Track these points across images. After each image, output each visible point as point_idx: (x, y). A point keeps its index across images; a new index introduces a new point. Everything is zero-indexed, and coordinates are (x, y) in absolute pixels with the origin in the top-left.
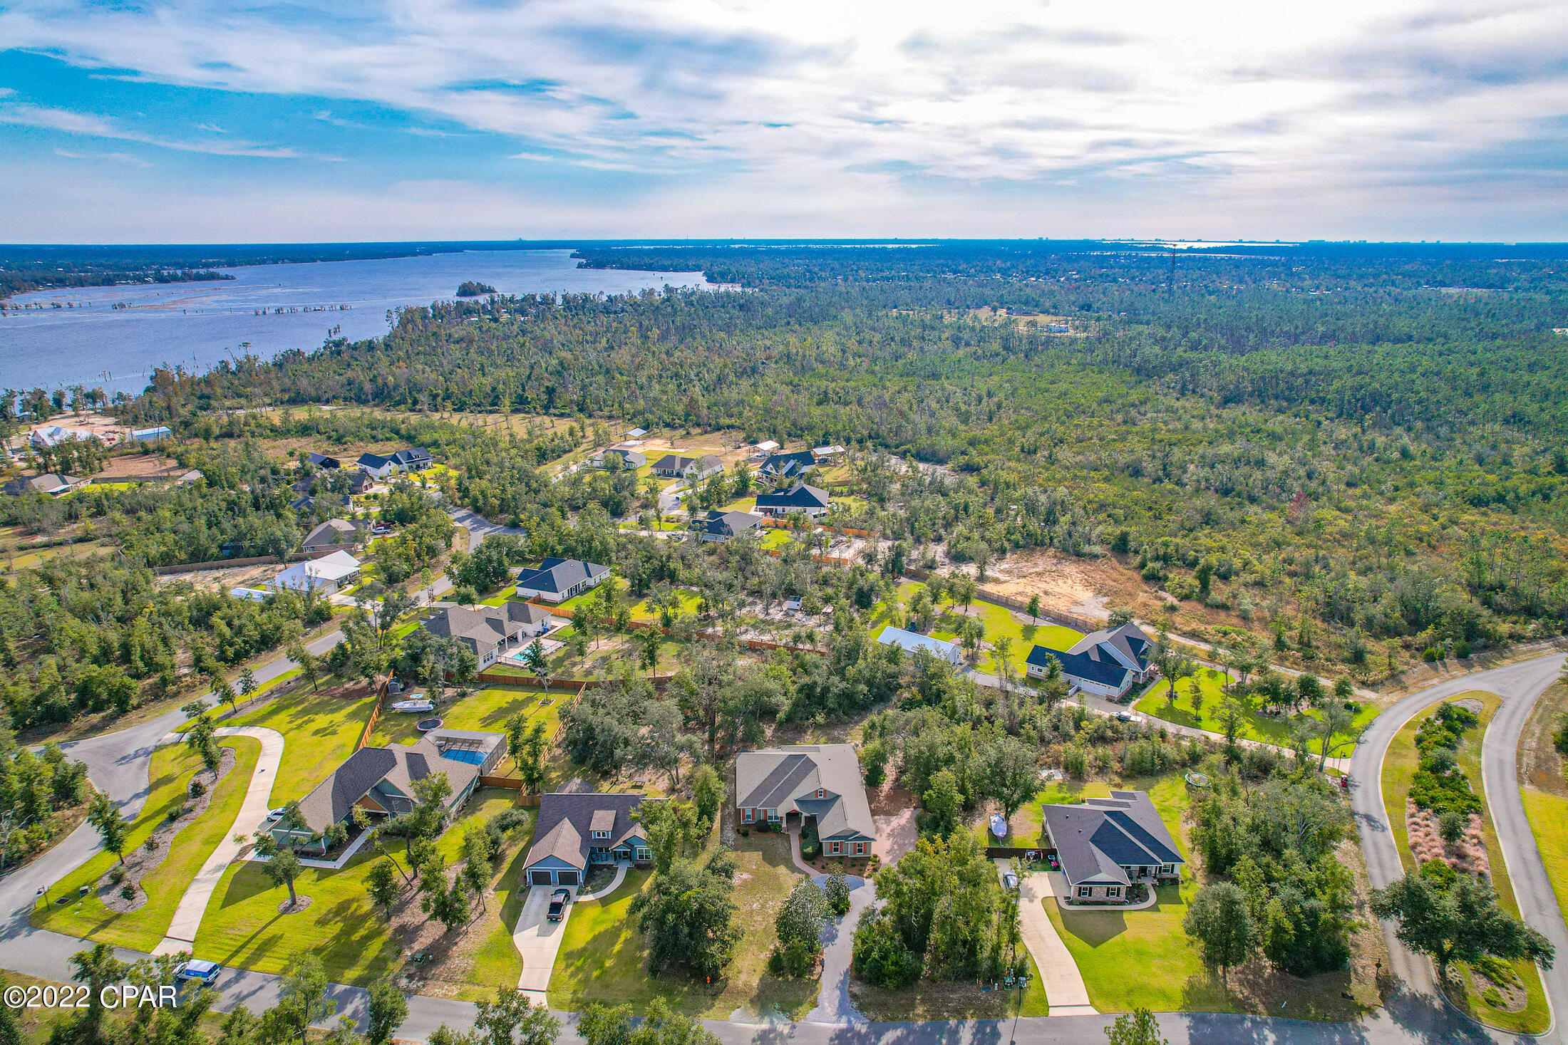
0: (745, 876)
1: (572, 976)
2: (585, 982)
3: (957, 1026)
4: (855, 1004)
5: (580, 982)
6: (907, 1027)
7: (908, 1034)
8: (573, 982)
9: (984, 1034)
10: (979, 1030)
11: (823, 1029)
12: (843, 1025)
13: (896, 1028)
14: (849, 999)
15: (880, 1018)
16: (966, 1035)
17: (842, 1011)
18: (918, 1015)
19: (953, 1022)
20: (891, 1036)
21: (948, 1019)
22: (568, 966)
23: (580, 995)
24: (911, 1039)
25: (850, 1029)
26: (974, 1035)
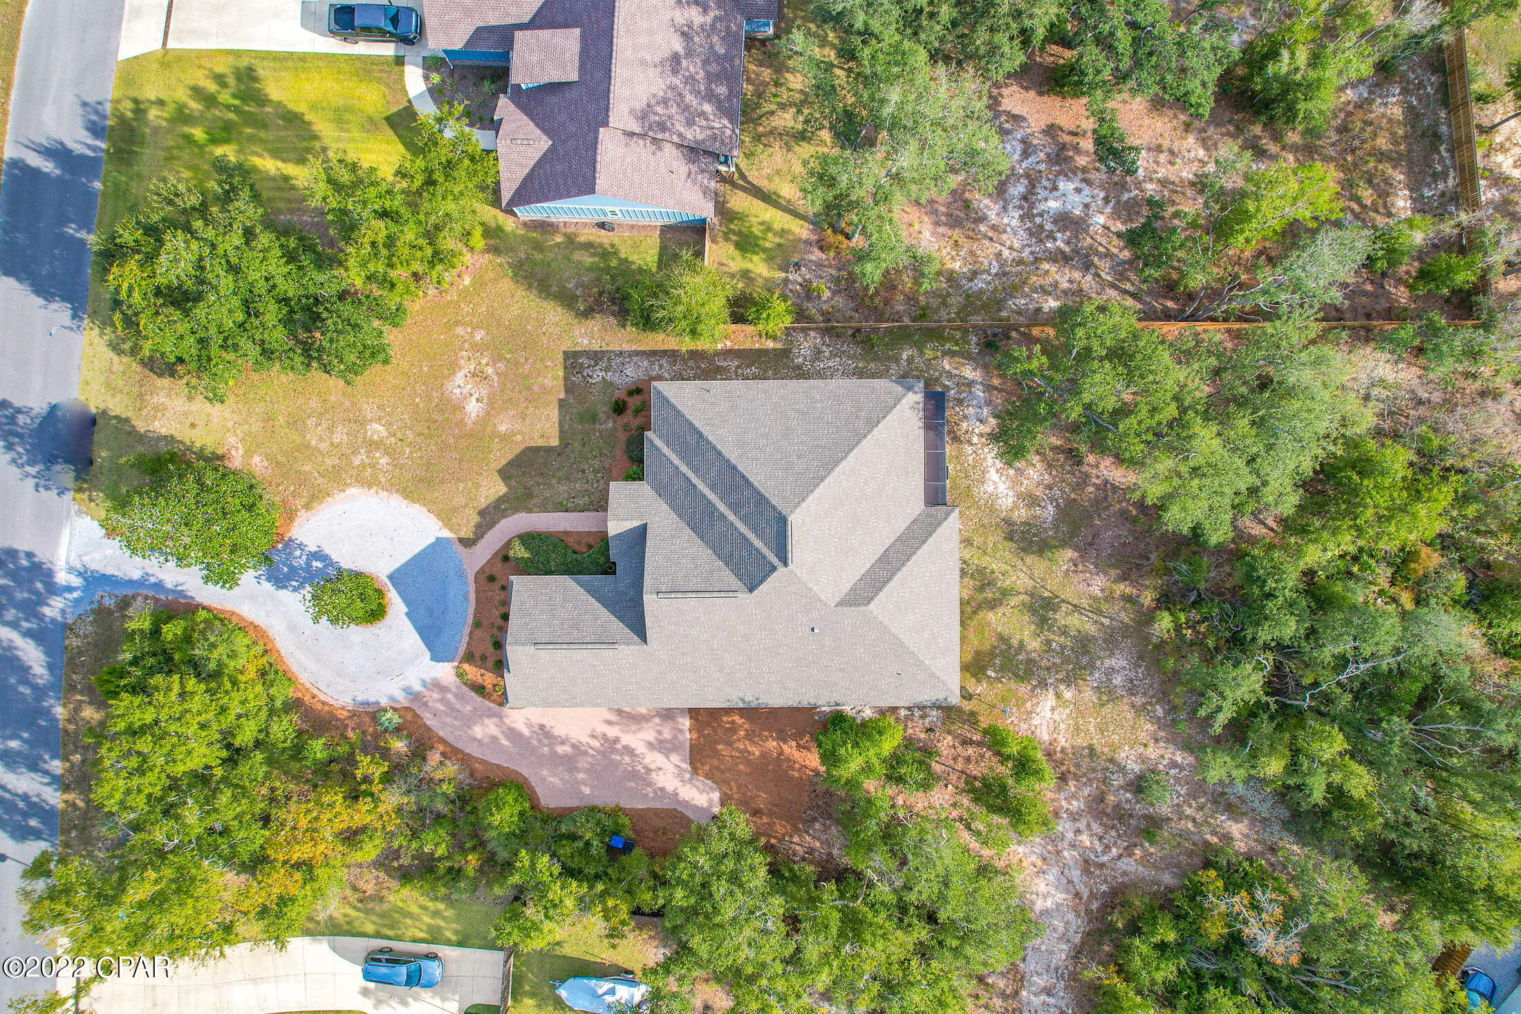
0: (473, 408)
1: (197, 92)
2: (182, 116)
3: (46, 772)
4: (109, 602)
5: (181, 107)
6: (52, 687)
7: (35, 687)
8: (182, 95)
9: (26, 815)
10: (35, 808)
11: (54, 541)
12: (62, 577)
13: (51, 667)
14: (121, 592)
15: (75, 642)
16: (24, 783)
17: (94, 580)
18: (77, 710)
19: (57, 766)
20: (33, 656)
21: (65, 758)
22: (220, 79)
23: (153, 113)
24: (25, 690)
25: (53, 589)
26: (25, 797)
